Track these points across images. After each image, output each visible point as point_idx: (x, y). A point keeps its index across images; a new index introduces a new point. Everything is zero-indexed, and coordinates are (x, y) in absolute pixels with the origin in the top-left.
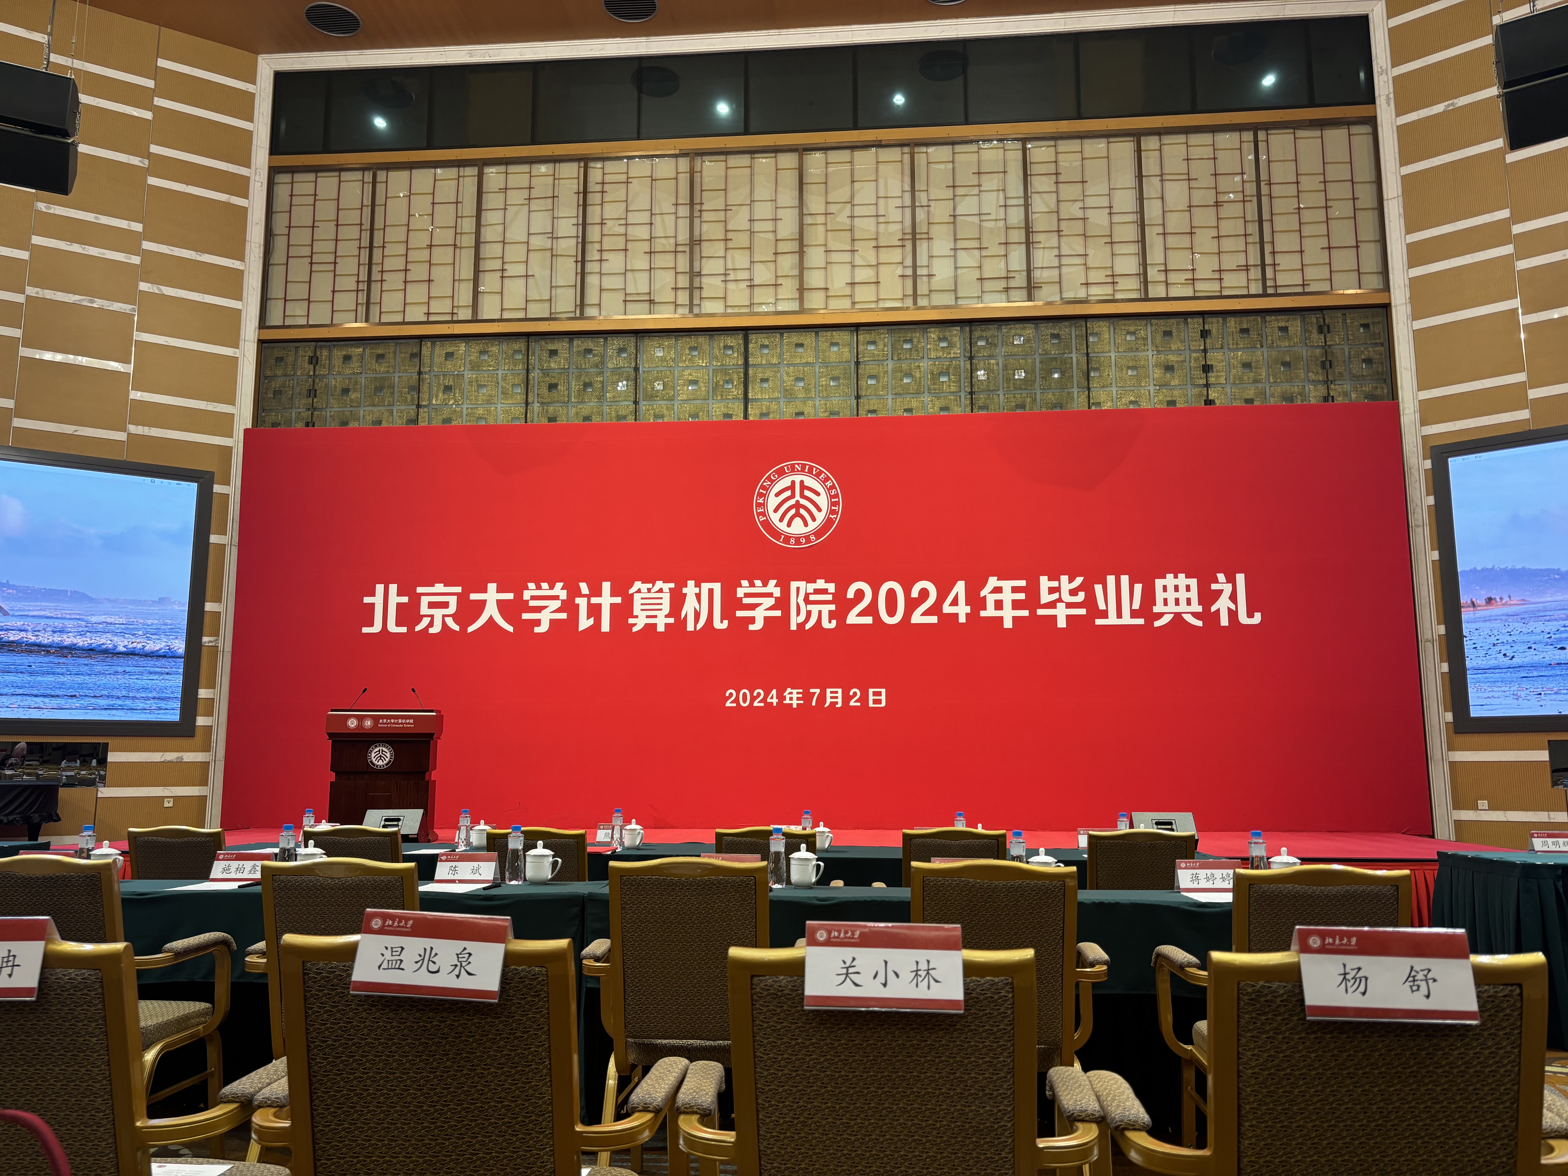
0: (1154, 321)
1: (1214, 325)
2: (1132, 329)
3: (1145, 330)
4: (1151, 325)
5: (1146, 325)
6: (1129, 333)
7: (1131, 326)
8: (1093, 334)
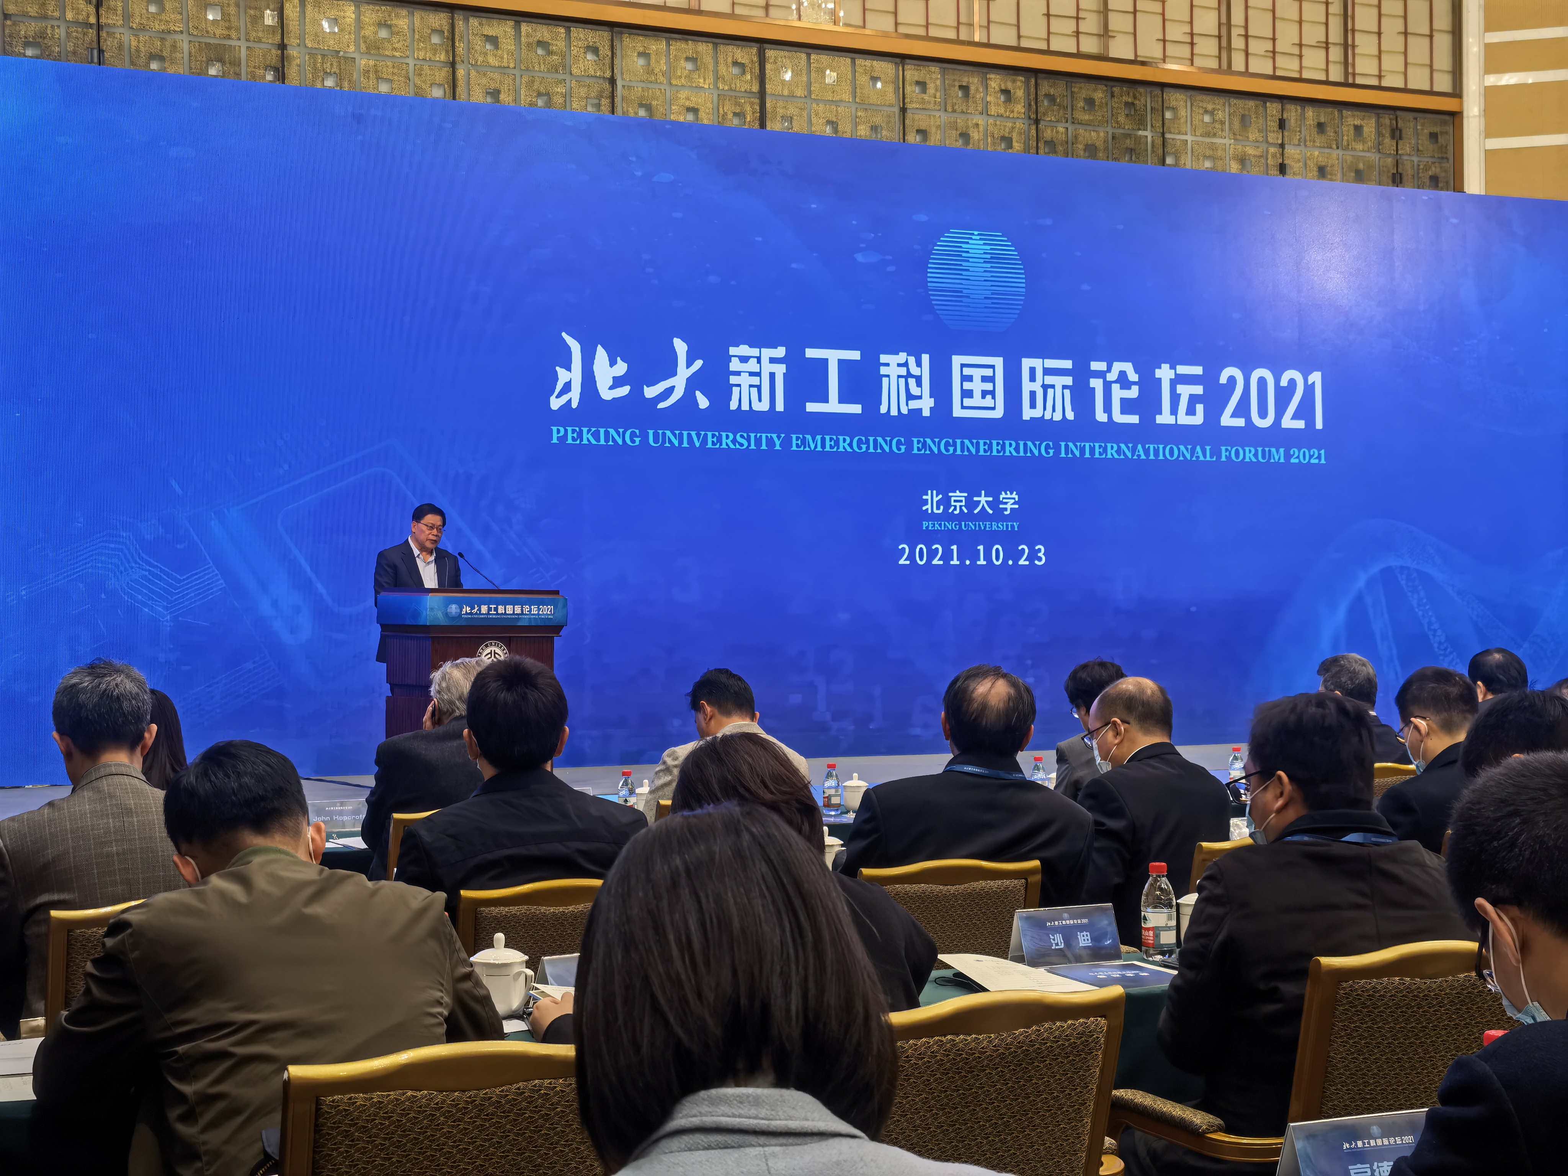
0: (1233, 101)
1: (1292, 113)
2: (1210, 107)
3: (1223, 109)
4: (1230, 105)
5: (1224, 105)
6: (1206, 112)
7: (1209, 103)
8: (1169, 108)
